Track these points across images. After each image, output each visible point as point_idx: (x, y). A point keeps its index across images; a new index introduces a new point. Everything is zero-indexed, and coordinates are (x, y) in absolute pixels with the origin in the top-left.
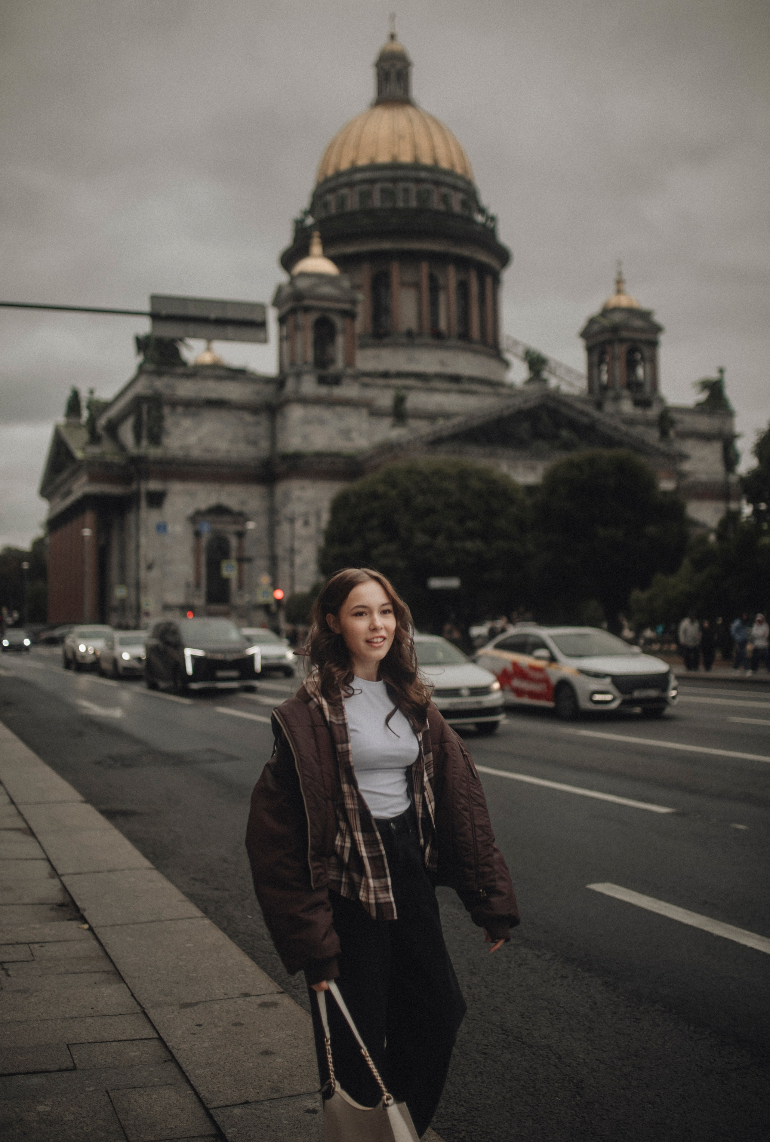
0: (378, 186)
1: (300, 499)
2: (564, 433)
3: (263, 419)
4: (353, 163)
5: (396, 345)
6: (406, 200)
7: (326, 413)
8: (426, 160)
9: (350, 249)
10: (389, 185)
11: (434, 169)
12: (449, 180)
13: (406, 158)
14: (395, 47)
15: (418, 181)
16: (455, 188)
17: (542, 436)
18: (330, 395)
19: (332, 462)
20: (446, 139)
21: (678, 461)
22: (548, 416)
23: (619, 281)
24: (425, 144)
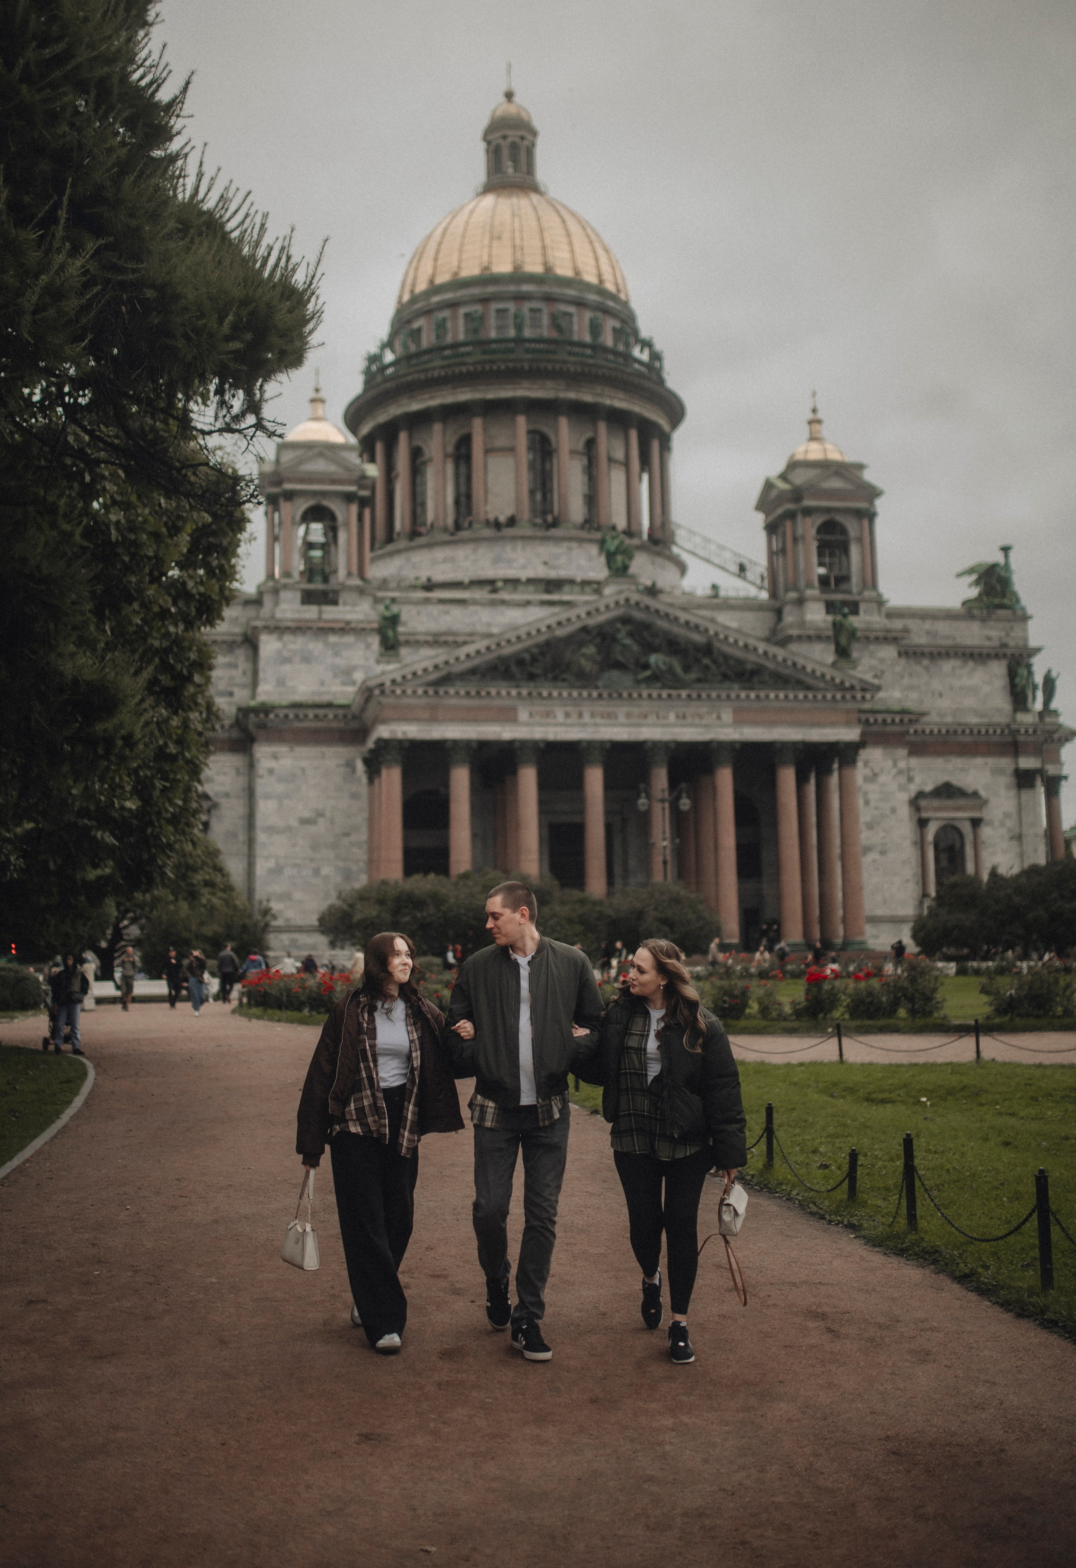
0: (462, 311)
1: (271, 771)
2: (654, 659)
3: (241, 656)
4: (431, 282)
5: (476, 540)
6: (500, 328)
7: (315, 646)
8: (534, 267)
9: (416, 406)
10: (478, 308)
11: (547, 277)
12: (571, 292)
13: (503, 267)
14: (512, 109)
15: (520, 298)
16: (580, 304)
17: (619, 666)
18: (320, 619)
19: (316, 716)
20: (568, 235)
21: (859, 696)
22: (630, 634)
23: (814, 422)
24: (532, 245)
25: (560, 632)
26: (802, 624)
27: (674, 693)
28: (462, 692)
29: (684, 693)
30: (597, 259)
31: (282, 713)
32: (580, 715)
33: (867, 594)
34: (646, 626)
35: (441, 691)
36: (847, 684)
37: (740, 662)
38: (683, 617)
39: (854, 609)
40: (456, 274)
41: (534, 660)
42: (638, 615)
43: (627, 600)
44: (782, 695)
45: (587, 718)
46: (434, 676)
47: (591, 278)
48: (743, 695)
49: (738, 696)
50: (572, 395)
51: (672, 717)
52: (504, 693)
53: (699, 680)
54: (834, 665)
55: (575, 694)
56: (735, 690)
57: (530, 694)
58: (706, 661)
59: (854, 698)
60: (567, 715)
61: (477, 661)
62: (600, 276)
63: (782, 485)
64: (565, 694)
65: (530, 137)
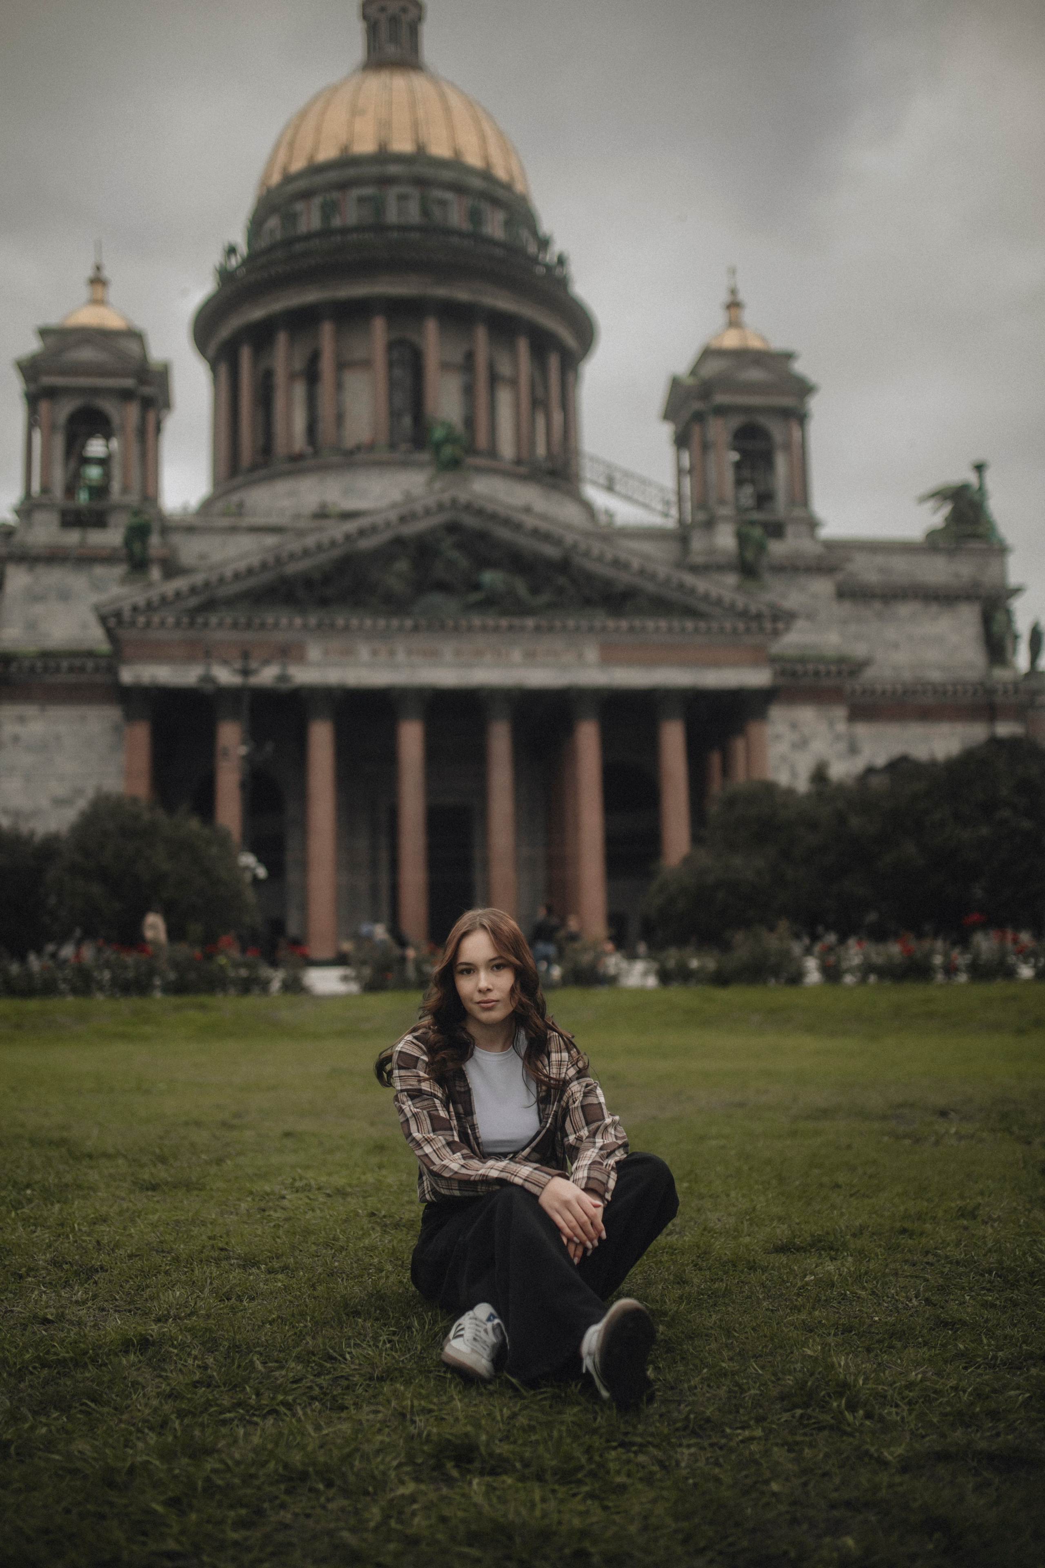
2: (489, 577)
4: (286, 172)
5: (322, 469)
6: (361, 220)
8: (403, 145)
11: (418, 158)
12: (447, 175)
13: (366, 146)
15: (385, 181)
16: (459, 189)
17: (442, 587)
18: (82, 544)
19: (71, 669)
20: (447, 109)
21: (768, 625)
22: (459, 546)
23: (734, 305)
24: (401, 119)
25: (366, 544)
26: (712, 551)
27: (517, 622)
28: (228, 620)
29: (530, 622)
30: (483, 139)
31: (27, 664)
32: (392, 653)
33: (797, 512)
34: (483, 536)
35: (200, 620)
36: (753, 609)
37: (608, 583)
38: (530, 522)
39: (776, 530)
40: (311, 158)
41: (327, 579)
42: (469, 521)
43: (454, 502)
44: (663, 624)
45: (401, 657)
46: (193, 602)
47: (473, 159)
48: (611, 624)
49: (604, 629)
50: (442, 292)
51: (517, 655)
52: (284, 621)
53: (551, 606)
54: (739, 588)
55: (382, 623)
56: (601, 619)
57: (319, 626)
58: (561, 580)
59: (761, 629)
60: (375, 653)
61: (251, 582)
62: (486, 159)
63: (690, 381)
64: (368, 622)
65: (413, 12)
